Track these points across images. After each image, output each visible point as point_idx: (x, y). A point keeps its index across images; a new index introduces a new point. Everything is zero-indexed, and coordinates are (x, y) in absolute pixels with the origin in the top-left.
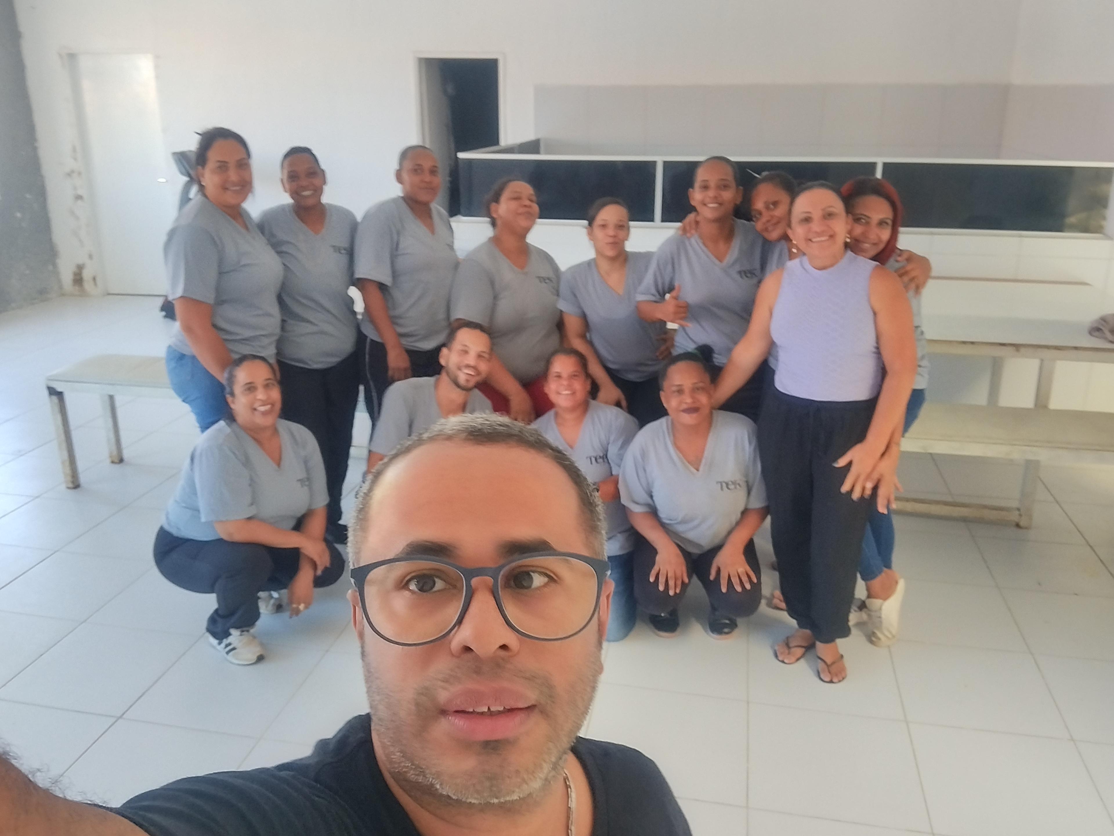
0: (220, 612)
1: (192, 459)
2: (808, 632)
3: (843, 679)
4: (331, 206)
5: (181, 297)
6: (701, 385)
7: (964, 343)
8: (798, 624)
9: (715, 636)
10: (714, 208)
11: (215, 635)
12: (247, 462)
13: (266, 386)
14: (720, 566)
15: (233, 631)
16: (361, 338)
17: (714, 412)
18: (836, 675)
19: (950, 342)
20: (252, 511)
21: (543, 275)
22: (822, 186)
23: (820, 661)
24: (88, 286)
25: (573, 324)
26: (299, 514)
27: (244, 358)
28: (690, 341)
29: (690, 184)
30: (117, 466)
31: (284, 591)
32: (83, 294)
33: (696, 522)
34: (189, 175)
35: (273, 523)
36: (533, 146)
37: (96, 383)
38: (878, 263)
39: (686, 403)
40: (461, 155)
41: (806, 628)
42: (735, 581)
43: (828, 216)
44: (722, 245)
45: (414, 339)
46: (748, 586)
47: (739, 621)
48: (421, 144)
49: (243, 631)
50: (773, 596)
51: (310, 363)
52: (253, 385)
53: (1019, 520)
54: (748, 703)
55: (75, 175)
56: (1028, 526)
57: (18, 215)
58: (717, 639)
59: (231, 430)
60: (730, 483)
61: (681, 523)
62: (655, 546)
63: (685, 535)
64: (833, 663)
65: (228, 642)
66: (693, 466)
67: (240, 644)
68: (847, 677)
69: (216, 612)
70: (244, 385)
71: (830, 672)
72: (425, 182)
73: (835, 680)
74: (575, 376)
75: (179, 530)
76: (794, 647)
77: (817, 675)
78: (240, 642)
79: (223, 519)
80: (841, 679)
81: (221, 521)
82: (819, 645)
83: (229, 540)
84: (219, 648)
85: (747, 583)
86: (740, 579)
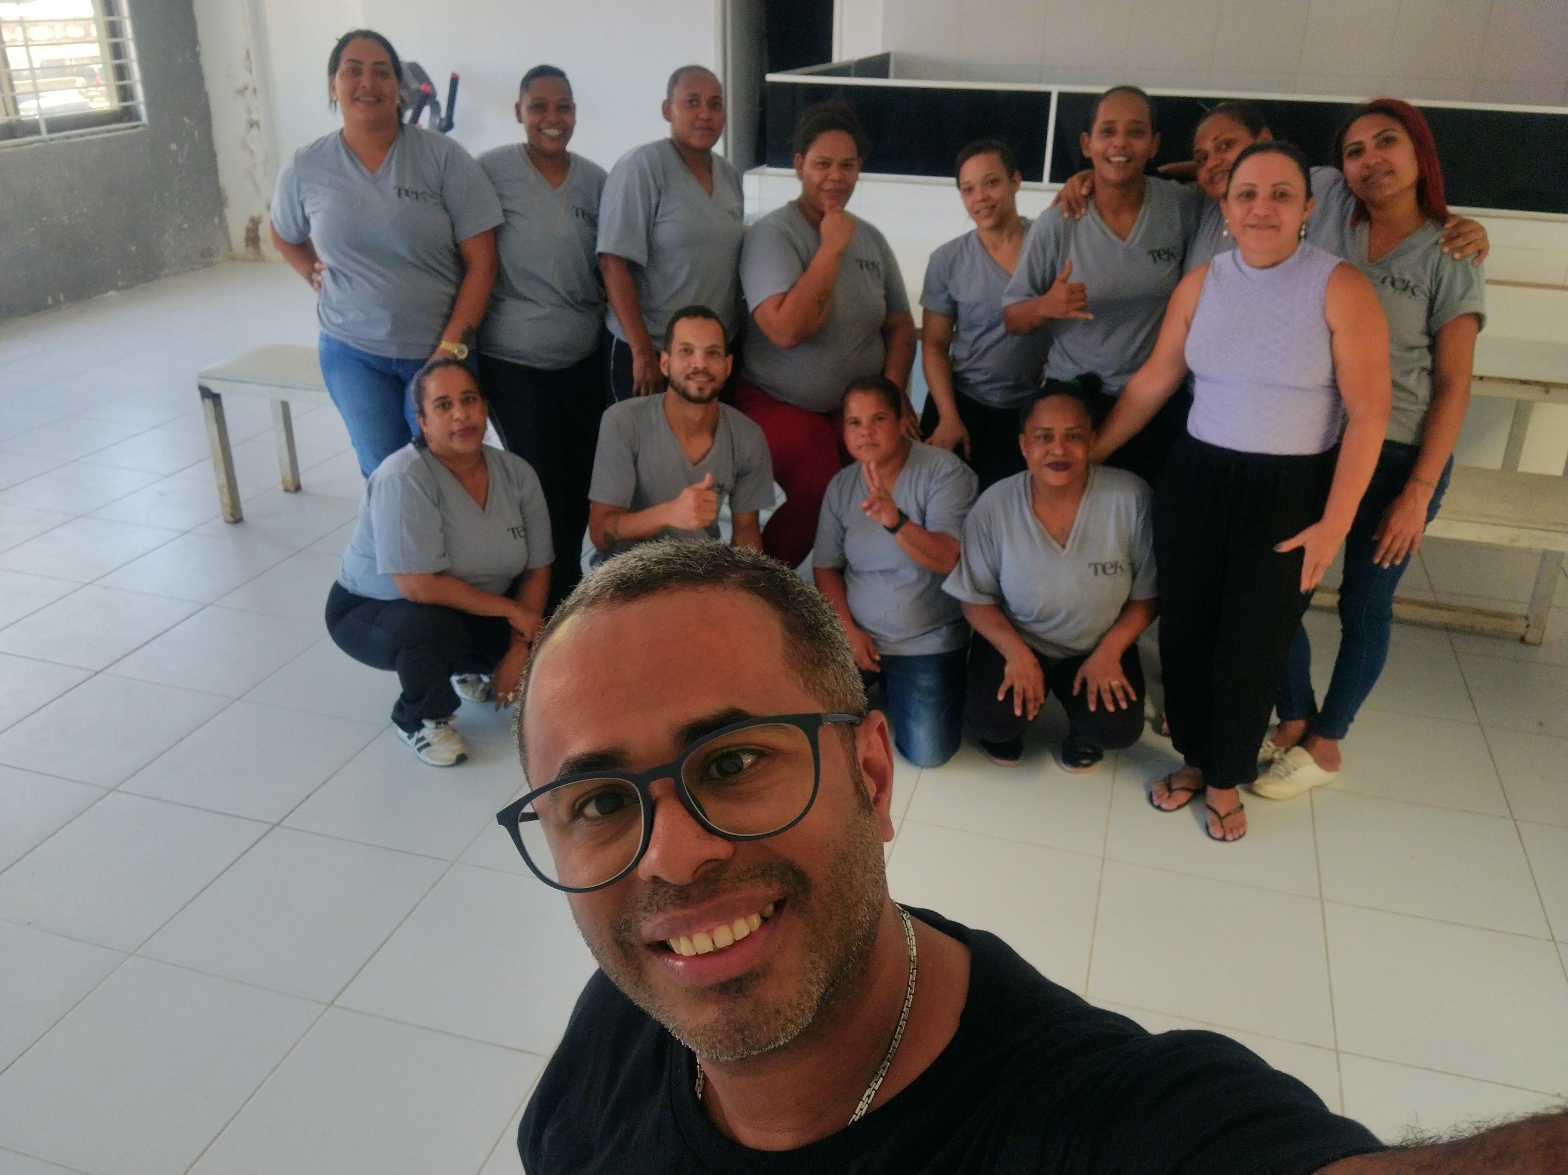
0: (408, 697)
1: (369, 495)
2: (1197, 771)
3: (1241, 837)
6: (1078, 431)
8: (1186, 759)
9: (1069, 768)
10: (1119, 162)
11: (403, 726)
12: (439, 501)
13: (466, 401)
14: (1087, 677)
15: (426, 722)
17: (1092, 468)
18: (1231, 831)
20: (444, 565)
21: (866, 257)
23: (1209, 811)
26: (513, 576)
30: (293, 496)
31: (493, 676)
32: (259, 257)
33: (1058, 619)
35: (475, 585)
36: (879, 66)
37: (263, 385)
40: (771, 77)
41: (1196, 766)
42: (1107, 697)
43: (1280, 195)
44: (1125, 216)
46: (1124, 705)
49: (440, 723)
52: (447, 400)
53: (1526, 633)
54: (1103, 860)
55: (249, 92)
56: (1538, 642)
57: (174, 146)
58: (1071, 772)
59: (423, 457)
60: (1108, 566)
61: (1038, 621)
62: (1002, 651)
63: (1043, 636)
64: (1228, 814)
65: (420, 736)
66: (1057, 541)
67: (436, 740)
68: (1247, 834)
69: (403, 696)
70: (437, 400)
71: (1222, 826)
72: (702, 119)
73: (1229, 837)
74: (880, 419)
75: (355, 584)
76: (1175, 790)
77: (1205, 829)
78: (436, 735)
79: (404, 572)
80: (1237, 836)
81: (400, 575)
82: (1211, 791)
83: (412, 600)
84: (409, 742)
85: (1122, 701)
86: (1113, 695)
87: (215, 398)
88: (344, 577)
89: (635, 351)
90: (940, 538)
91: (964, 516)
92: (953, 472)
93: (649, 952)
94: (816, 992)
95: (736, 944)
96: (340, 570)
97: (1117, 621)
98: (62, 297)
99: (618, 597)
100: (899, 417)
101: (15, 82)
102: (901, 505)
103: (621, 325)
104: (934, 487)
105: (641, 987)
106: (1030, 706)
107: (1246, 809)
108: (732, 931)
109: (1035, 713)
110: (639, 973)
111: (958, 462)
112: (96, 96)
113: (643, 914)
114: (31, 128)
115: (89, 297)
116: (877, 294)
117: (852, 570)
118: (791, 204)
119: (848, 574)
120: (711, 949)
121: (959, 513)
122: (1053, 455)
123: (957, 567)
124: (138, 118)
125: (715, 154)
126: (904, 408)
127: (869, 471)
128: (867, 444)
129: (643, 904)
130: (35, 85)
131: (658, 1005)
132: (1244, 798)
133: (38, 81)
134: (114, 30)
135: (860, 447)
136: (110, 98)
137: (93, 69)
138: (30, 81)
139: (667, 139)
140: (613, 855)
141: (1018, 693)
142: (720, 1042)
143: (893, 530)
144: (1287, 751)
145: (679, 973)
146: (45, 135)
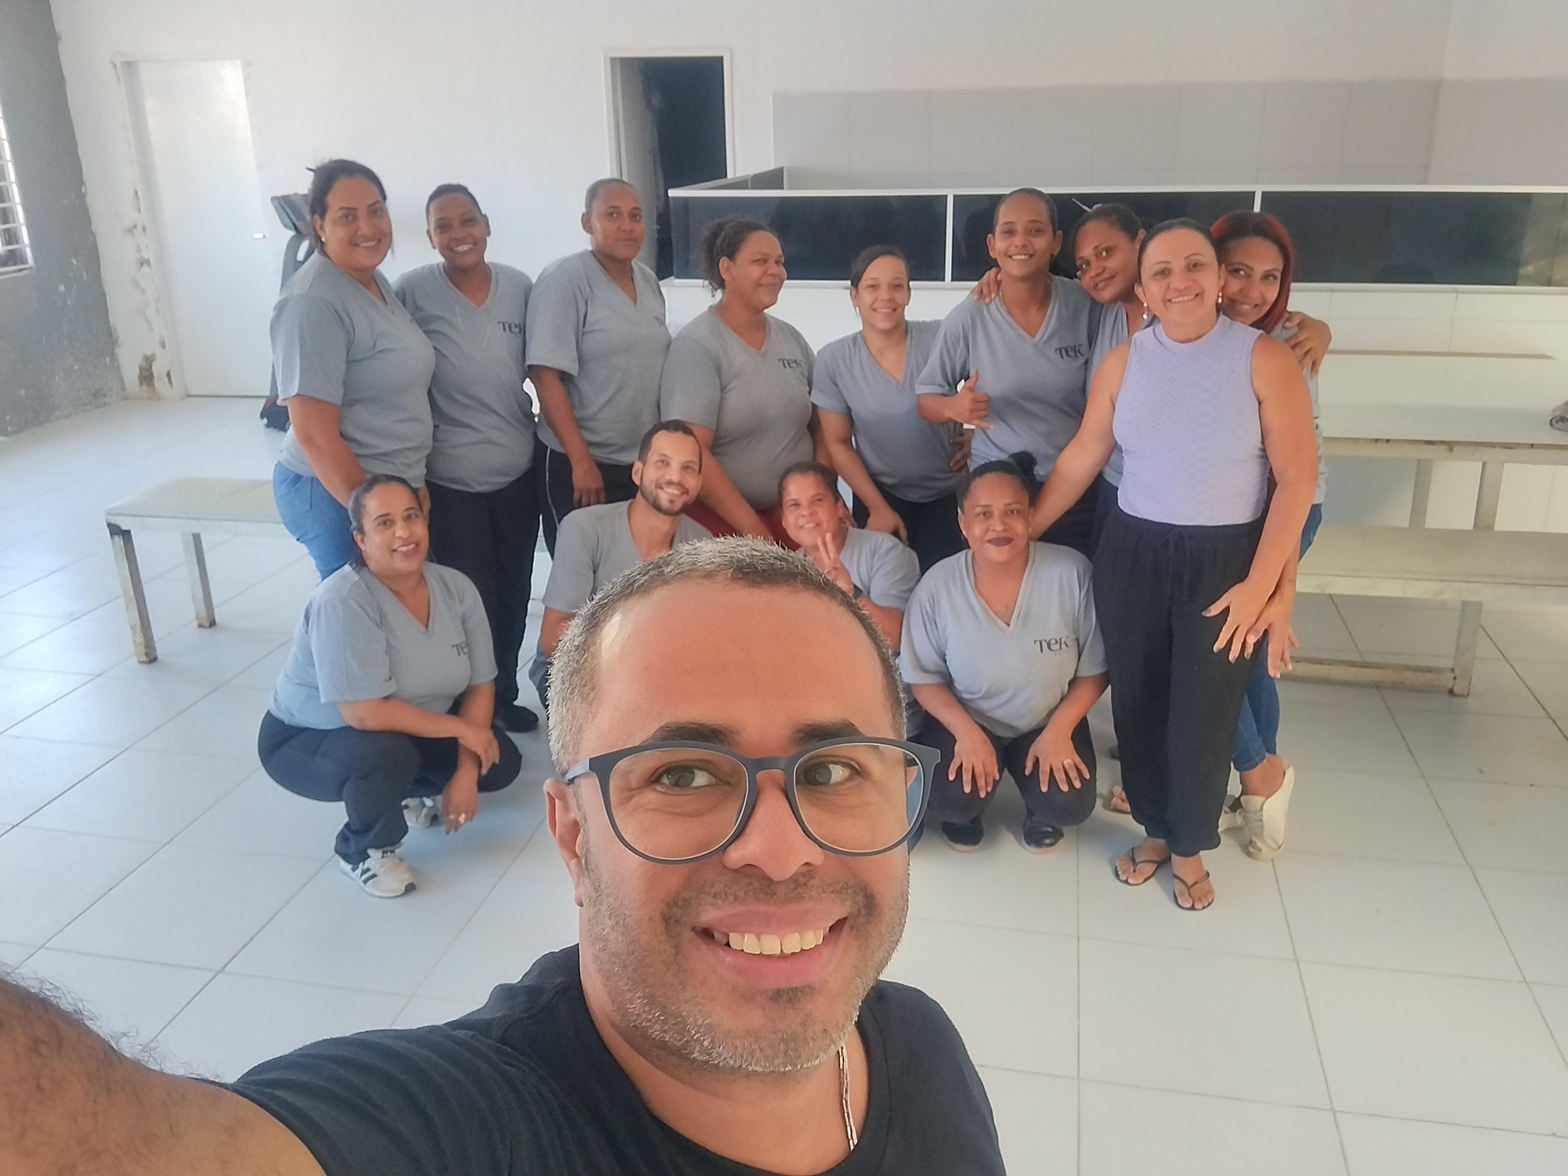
0: (353, 827)
1: (307, 618)
2: (1162, 842)
3: (1210, 904)
4: (495, 265)
5: (297, 395)
6: (1017, 506)
7: (1377, 441)
8: (1148, 831)
9: (1033, 849)
10: (1021, 260)
11: (346, 858)
12: (382, 622)
13: (408, 518)
14: (1038, 756)
15: (371, 852)
16: (539, 448)
17: (1032, 544)
18: (1200, 900)
19: (1357, 440)
20: (390, 688)
21: (788, 356)
22: (1185, 224)
23: (1176, 880)
24: (160, 384)
25: (832, 424)
26: (457, 693)
27: (375, 480)
28: (993, 447)
29: (990, 228)
30: (208, 632)
31: (439, 798)
32: (154, 396)
33: (1006, 696)
34: (296, 228)
35: (420, 704)
36: (774, 179)
37: (174, 518)
38: (1261, 331)
39: (994, 531)
40: (672, 193)
41: (1158, 837)
42: (1060, 777)
43: (1193, 267)
44: (1033, 313)
45: (611, 449)
46: (1077, 784)
47: (1066, 830)
48: (616, 176)
49: (387, 852)
50: (1112, 795)
51: (471, 484)
52: (389, 517)
53: (1454, 686)
54: (1078, 939)
55: (139, 230)
56: (1465, 693)
57: (62, 288)
58: (1035, 853)
59: (362, 578)
60: (1053, 642)
61: (986, 700)
62: (951, 730)
63: (991, 715)
64: (1196, 883)
65: (365, 867)
66: (1002, 619)
67: (383, 870)
68: (1214, 904)
69: (349, 826)
70: (377, 517)
71: (1190, 895)
72: (623, 230)
73: (1198, 906)
74: (819, 500)
75: (291, 714)
76: (1140, 862)
77: (1173, 899)
78: (382, 866)
79: (350, 699)
80: (1207, 904)
81: (346, 702)
82: (1176, 859)
83: (358, 728)
84: (353, 875)
85: (1076, 779)
86: (1066, 773)
87: (126, 535)
88: (278, 707)
89: (573, 460)
97: (1065, 697)
106: (982, 783)
107: (1212, 877)
109: (988, 790)
111: (898, 543)
116: (802, 391)
124: (24, 261)
125: (635, 263)
128: (808, 524)
135: (801, 530)
139: (588, 251)
141: (967, 770)
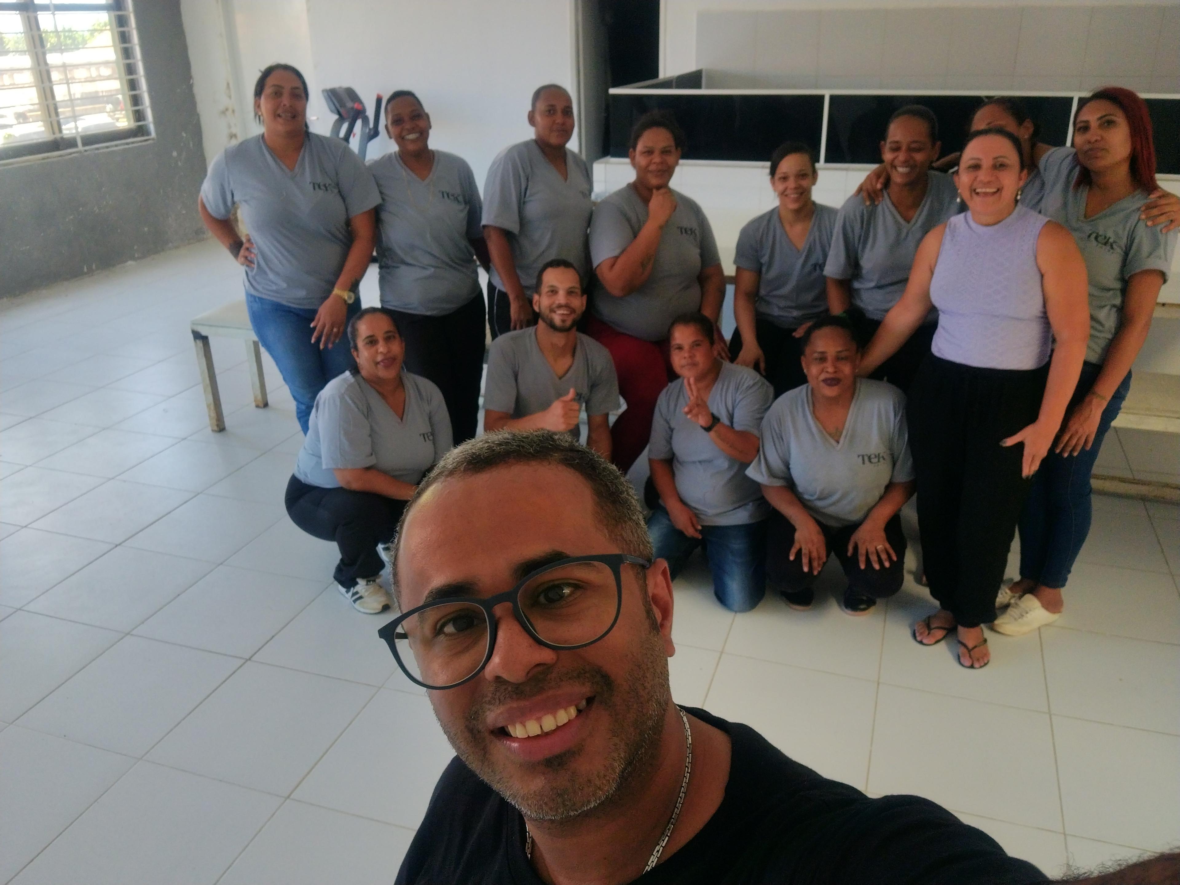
0: (345, 561)
2: (950, 613)
3: (986, 664)
4: (438, 152)
6: (844, 354)
8: (941, 604)
9: (849, 612)
11: (342, 583)
12: (368, 413)
13: (388, 339)
14: (858, 542)
15: (359, 580)
17: (859, 381)
18: (978, 660)
20: (372, 462)
21: (686, 226)
23: (959, 645)
25: (745, 280)
26: (424, 469)
27: (366, 311)
30: (261, 411)
33: (834, 498)
34: (339, 113)
35: (395, 476)
36: (693, 79)
37: (239, 329)
40: (613, 91)
42: (874, 558)
43: (999, 166)
46: (887, 564)
47: (878, 599)
49: (370, 581)
52: (374, 338)
54: (878, 684)
55: (229, 113)
57: (175, 154)
58: (852, 615)
59: (356, 381)
60: (873, 456)
61: (819, 499)
62: (793, 522)
63: (825, 511)
64: (975, 647)
65: (355, 590)
66: (833, 437)
67: (366, 594)
68: (990, 664)
69: (342, 560)
70: (366, 338)
71: (970, 657)
72: (558, 123)
73: (976, 665)
74: (698, 345)
75: (307, 476)
76: (935, 628)
77: (958, 660)
78: (366, 591)
79: (342, 468)
80: (982, 664)
81: (340, 469)
82: (961, 629)
83: (348, 488)
84: (347, 595)
85: (886, 561)
86: (879, 556)
87: (204, 339)
88: (299, 471)
89: (511, 297)
90: (744, 435)
91: (762, 418)
92: (754, 385)
93: (492, 737)
94: (618, 767)
95: (558, 728)
96: (297, 466)
97: (881, 498)
98: (94, 267)
99: (469, 469)
100: (712, 343)
101: (60, 110)
102: (715, 412)
103: (501, 278)
104: (739, 397)
105: (486, 764)
106: (815, 564)
107: (989, 643)
108: (555, 718)
109: (820, 569)
110: (484, 753)
111: (758, 377)
112: (121, 118)
113: (487, 706)
114: (71, 143)
115: (114, 266)
116: (694, 253)
117: (678, 461)
118: (629, 185)
119: (676, 465)
120: (539, 732)
121: (758, 416)
122: (827, 372)
123: (757, 459)
124: (148, 133)
125: (568, 149)
126: (716, 336)
127: (689, 384)
128: (688, 364)
129: (487, 699)
130: (73, 111)
131: (498, 777)
132: (988, 634)
133: (77, 108)
134: (130, 69)
135: (683, 367)
136: (128, 120)
137: (118, 98)
138: (69, 109)
139: (532, 140)
140: (465, 662)
141: (805, 554)
142: (546, 804)
143: (708, 429)
144: (1020, 597)
145: (515, 752)
146: (80, 147)
